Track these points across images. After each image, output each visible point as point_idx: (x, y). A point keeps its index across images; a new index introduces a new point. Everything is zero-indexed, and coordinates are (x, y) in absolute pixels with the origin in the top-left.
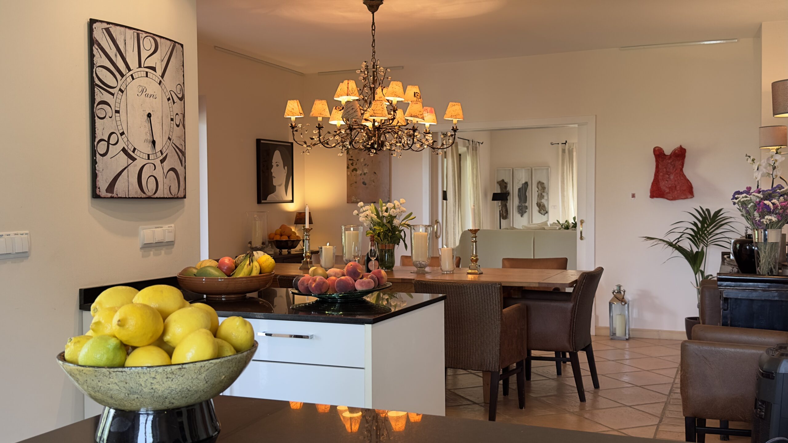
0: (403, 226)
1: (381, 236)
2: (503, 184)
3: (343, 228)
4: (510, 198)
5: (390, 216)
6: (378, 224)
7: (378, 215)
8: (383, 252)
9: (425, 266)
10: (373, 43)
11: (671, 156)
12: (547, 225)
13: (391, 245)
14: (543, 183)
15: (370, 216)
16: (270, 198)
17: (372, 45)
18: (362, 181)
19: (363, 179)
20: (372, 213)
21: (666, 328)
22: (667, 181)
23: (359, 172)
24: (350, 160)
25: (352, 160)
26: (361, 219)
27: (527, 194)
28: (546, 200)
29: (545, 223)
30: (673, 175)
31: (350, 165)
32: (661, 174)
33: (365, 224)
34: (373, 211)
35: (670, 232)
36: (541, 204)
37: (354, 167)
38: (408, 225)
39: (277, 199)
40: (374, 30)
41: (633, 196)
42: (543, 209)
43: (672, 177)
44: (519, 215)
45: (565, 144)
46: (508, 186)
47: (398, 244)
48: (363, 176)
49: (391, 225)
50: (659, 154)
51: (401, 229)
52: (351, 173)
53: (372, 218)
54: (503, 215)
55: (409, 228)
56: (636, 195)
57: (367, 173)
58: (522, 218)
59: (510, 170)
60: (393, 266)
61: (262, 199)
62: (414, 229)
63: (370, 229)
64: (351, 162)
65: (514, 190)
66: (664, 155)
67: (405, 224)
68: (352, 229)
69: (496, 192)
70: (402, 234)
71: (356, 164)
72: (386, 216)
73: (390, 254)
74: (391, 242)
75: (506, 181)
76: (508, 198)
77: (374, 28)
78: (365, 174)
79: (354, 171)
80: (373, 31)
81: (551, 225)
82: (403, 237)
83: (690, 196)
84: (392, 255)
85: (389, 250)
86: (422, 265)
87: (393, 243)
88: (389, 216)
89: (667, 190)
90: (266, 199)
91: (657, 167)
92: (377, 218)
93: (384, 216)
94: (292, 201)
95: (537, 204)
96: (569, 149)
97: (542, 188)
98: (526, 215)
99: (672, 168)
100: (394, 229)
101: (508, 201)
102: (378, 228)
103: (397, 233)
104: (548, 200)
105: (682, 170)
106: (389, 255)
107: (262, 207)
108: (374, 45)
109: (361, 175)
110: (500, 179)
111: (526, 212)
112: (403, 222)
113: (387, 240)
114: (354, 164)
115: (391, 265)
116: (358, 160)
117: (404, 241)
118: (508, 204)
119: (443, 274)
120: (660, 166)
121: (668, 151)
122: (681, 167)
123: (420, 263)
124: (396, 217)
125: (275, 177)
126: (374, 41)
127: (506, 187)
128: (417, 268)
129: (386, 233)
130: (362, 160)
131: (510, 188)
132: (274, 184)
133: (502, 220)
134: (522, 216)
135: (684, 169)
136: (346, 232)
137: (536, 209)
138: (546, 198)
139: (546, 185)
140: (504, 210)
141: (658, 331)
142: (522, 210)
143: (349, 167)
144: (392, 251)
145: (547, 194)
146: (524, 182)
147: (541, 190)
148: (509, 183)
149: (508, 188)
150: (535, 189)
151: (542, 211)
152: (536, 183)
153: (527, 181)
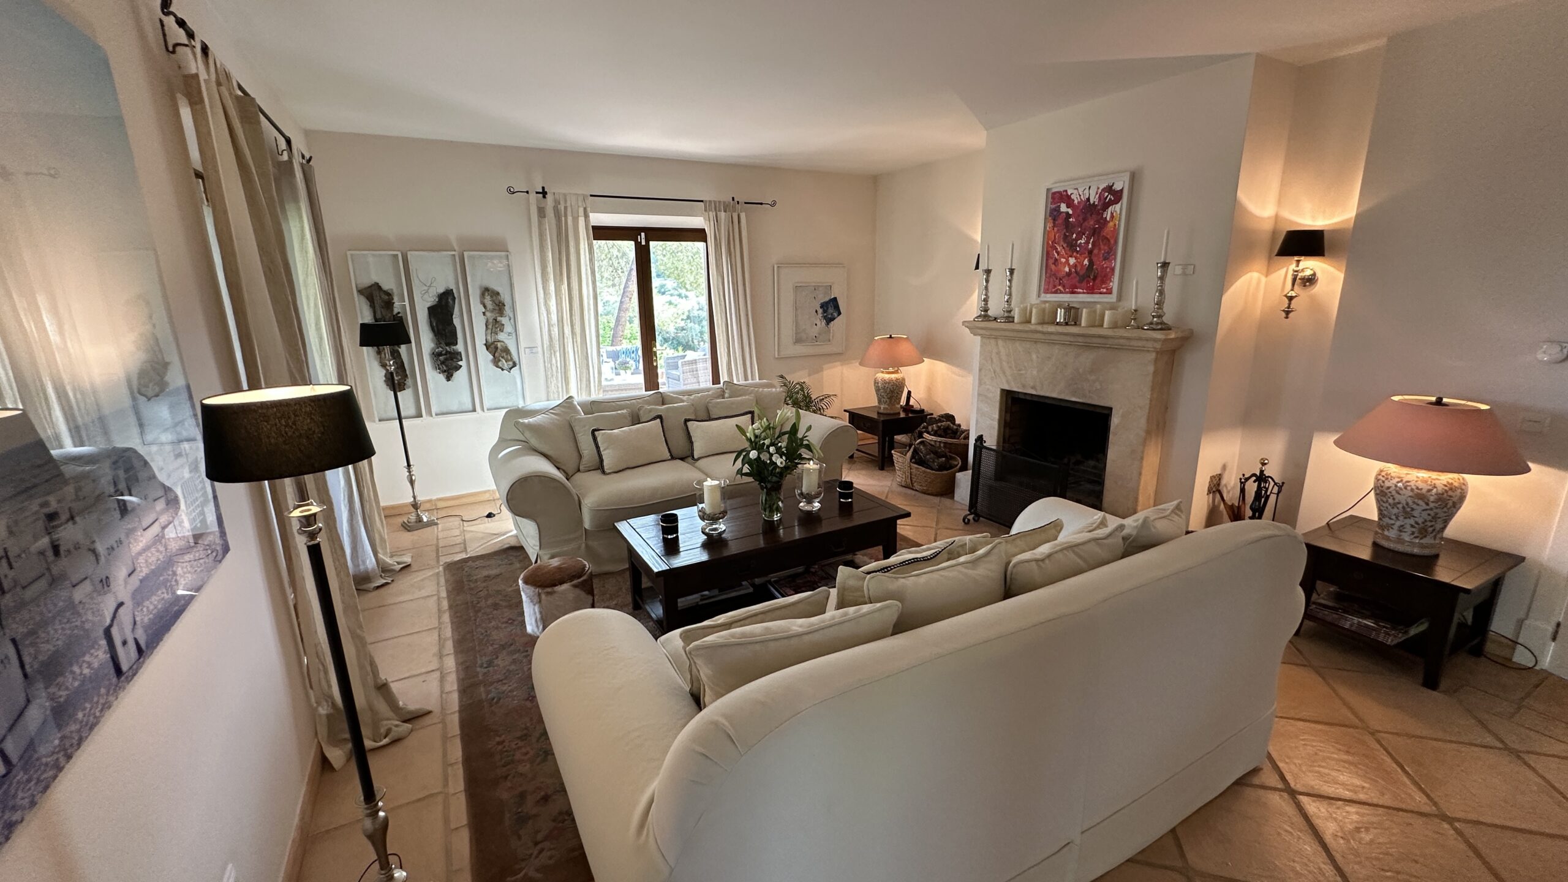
2: (377, 295)
4: (407, 335)
14: (498, 294)
27: (455, 321)
28: (509, 334)
36: (498, 344)
42: (504, 357)
44: (441, 377)
45: (544, 193)
46: (397, 304)
54: (393, 377)
58: (450, 382)
59: (397, 254)
65: (415, 310)
75: (385, 287)
95: (486, 345)
96: (554, 209)
97: (496, 302)
98: (460, 376)
104: (514, 333)
110: (367, 285)
111: (457, 368)
118: (404, 353)
127: (390, 305)
131: (401, 309)
134: (448, 378)
137: (484, 357)
138: (508, 328)
139: (505, 297)
142: (448, 363)
145: (513, 318)
146: (441, 290)
147: (493, 311)
148: (396, 292)
149: (397, 308)
150: (477, 309)
151: (503, 363)
152: (478, 293)
153: (452, 286)
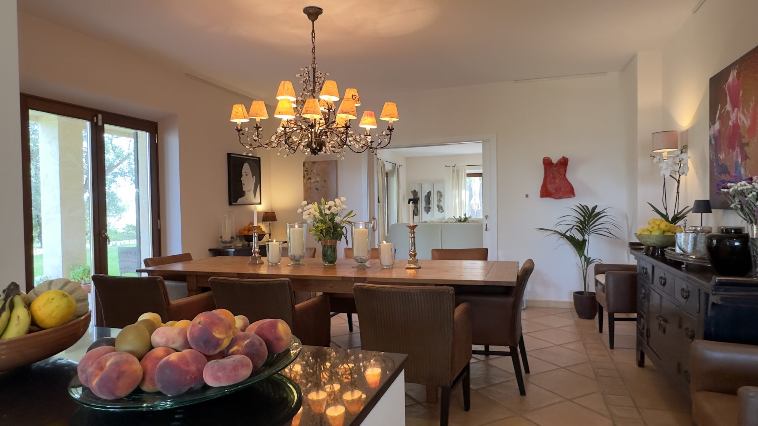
0: (345, 223)
1: (324, 232)
2: (415, 193)
3: (288, 225)
4: (420, 202)
5: (332, 213)
6: (322, 221)
7: (321, 213)
8: (325, 247)
9: (365, 261)
10: (313, 50)
11: (557, 165)
12: (444, 219)
13: (333, 241)
14: (441, 192)
15: (312, 214)
16: (240, 201)
17: (312, 51)
18: (315, 187)
19: (316, 185)
20: (315, 211)
21: (553, 299)
22: (554, 184)
23: (313, 180)
24: (306, 171)
25: (308, 171)
26: (305, 217)
27: (431, 199)
28: (443, 203)
29: (444, 218)
30: (558, 179)
31: (306, 175)
32: (549, 179)
33: (308, 222)
34: (316, 209)
35: (559, 224)
36: (440, 205)
37: (309, 176)
38: (349, 222)
39: (247, 202)
40: (314, 37)
41: (527, 196)
42: (440, 208)
43: (557, 181)
44: (426, 213)
45: (454, 166)
46: (418, 194)
47: (340, 240)
48: (316, 184)
49: (333, 222)
50: (547, 163)
51: (343, 226)
52: (306, 181)
53: (314, 215)
54: (415, 213)
55: (350, 224)
56: (529, 196)
57: (319, 181)
58: (427, 215)
59: (419, 184)
60: (335, 261)
61: (232, 201)
62: (354, 226)
63: (313, 225)
64: (306, 173)
65: (422, 197)
66: (552, 163)
67: (346, 221)
68: (297, 226)
69: (410, 198)
70: (344, 230)
71: (310, 174)
72: (328, 213)
73: (333, 249)
74: (333, 238)
75: (416, 191)
76: (419, 202)
77: (314, 36)
78: (317, 182)
79: (309, 180)
80: (313, 39)
81: (447, 219)
82: (345, 233)
83: (572, 196)
84: (334, 250)
85: (331, 245)
86: (363, 260)
87: (335, 239)
88: (330, 214)
89: (554, 191)
90: (236, 202)
91: (545, 173)
92: (320, 215)
93: (326, 214)
94: (260, 203)
95: (437, 206)
96: (457, 170)
97: (440, 195)
98: (430, 213)
99: (557, 173)
100: (336, 226)
101: (419, 204)
102: (320, 226)
103: (338, 229)
104: (444, 203)
105: (565, 175)
106: (332, 251)
107: (233, 208)
108: (314, 52)
109: (314, 182)
110: (413, 190)
111: (430, 211)
112: (345, 219)
113: (329, 236)
114: (309, 174)
115: (333, 260)
116: (312, 171)
117: (346, 238)
118: (418, 206)
119: (382, 268)
120: (548, 173)
121: (555, 161)
122: (564, 173)
123: (360, 259)
124: (337, 214)
125: (244, 184)
126: (314, 47)
127: (417, 195)
128: (358, 262)
129: (328, 230)
130: (315, 171)
131: (419, 195)
132: (244, 190)
133: (414, 216)
134: (427, 213)
135: (566, 175)
136: (291, 229)
137: (436, 209)
138: (442, 201)
139: (443, 193)
140: (416, 210)
141: (546, 301)
142: (428, 210)
143: (305, 176)
144: (334, 246)
145: (444, 199)
146: (428, 191)
147: (439, 197)
148: (418, 192)
149: (418, 196)
150: (436, 196)
151: (441, 211)
152: (436, 192)
153: (430, 191)
